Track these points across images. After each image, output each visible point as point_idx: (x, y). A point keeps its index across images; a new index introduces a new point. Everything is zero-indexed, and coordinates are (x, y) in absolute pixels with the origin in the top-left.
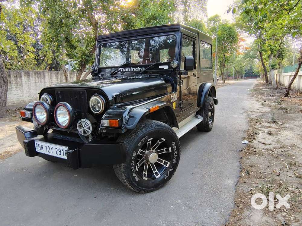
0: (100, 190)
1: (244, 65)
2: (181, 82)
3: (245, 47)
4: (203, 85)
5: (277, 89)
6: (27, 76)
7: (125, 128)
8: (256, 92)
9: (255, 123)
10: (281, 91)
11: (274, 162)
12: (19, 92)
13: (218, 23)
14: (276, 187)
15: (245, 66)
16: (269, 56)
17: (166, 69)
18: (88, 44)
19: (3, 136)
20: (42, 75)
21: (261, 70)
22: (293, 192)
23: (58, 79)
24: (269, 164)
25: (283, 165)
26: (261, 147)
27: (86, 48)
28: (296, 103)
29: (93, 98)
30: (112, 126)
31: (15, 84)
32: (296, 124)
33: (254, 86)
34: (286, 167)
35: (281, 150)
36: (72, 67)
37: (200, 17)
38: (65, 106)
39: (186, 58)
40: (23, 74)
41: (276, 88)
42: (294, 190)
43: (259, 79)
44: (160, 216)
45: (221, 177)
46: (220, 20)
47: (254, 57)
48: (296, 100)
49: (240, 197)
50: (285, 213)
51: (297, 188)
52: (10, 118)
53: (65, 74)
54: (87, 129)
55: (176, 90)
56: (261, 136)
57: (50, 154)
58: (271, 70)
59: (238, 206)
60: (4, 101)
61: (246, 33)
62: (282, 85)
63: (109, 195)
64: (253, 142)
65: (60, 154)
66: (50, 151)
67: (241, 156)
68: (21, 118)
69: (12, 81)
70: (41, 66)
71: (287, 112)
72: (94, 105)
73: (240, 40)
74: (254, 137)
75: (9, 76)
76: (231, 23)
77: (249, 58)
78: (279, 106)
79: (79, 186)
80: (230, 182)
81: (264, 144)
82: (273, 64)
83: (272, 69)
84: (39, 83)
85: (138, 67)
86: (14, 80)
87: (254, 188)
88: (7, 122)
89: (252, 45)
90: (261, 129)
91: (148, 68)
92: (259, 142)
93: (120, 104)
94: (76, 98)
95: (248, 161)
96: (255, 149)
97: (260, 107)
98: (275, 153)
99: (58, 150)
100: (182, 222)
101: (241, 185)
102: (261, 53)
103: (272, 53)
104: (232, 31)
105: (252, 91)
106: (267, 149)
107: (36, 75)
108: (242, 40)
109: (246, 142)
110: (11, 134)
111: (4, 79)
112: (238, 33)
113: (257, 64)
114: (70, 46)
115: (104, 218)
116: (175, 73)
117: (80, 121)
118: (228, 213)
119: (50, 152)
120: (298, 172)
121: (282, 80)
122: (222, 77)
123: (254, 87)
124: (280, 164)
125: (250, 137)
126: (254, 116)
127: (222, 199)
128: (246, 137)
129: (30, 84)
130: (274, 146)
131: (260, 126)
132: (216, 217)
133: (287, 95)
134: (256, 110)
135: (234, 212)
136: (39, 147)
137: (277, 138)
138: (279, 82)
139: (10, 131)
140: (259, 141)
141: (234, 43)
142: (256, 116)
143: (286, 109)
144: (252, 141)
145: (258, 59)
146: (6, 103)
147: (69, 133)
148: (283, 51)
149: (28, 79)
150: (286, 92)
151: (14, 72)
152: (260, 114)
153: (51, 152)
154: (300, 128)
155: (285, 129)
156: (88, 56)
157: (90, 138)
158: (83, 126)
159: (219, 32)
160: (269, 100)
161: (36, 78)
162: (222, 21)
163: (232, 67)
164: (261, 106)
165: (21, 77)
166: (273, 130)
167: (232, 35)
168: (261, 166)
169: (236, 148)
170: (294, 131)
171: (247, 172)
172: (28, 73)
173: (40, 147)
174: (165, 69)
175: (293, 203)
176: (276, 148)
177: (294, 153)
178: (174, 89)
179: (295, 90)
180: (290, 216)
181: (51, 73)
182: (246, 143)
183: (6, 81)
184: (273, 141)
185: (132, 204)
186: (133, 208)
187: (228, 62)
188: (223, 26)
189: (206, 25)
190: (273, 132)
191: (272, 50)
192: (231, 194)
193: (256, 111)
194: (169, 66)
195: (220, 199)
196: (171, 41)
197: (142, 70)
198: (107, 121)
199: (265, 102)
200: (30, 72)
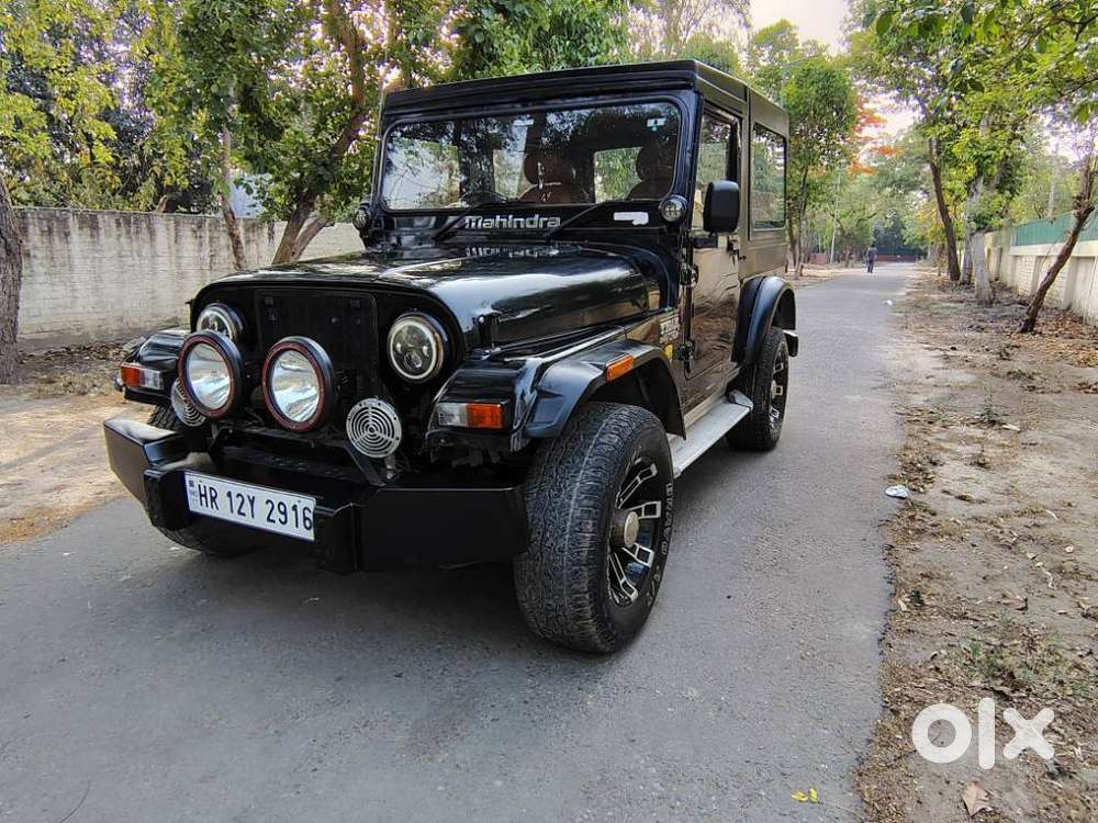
0: (413, 651)
1: (872, 213)
2: (693, 272)
3: (879, 145)
4: (756, 283)
5: (991, 303)
6: (87, 231)
7: (525, 435)
8: (918, 312)
9: (926, 424)
10: (1008, 311)
11: (1005, 562)
12: (61, 290)
13: (785, 53)
14: (1019, 649)
15: (877, 215)
16: (970, 183)
17: (640, 225)
18: (323, 121)
19: (17, 453)
20: (145, 231)
21: (935, 234)
22: (1077, 666)
23: (201, 244)
24: (986, 571)
25: (1036, 572)
26: (955, 509)
27: (315, 135)
28: (1064, 357)
29: (401, 326)
30: (480, 426)
31: (45, 262)
32: (1069, 432)
33: (909, 290)
34: (1045, 581)
35: (1023, 523)
36: (265, 204)
37: (721, 27)
38: (306, 352)
39: (711, 186)
40: (73, 223)
41: (987, 299)
42: (1079, 660)
43: (921, 265)
44: (633, 741)
45: (827, 613)
46: (795, 42)
47: (909, 185)
48: (1062, 344)
49: (900, 681)
50: (1055, 736)
51: (1090, 653)
52: (32, 386)
53: (230, 227)
54: (382, 436)
55: (674, 304)
56: (952, 473)
57: (246, 521)
58: (973, 234)
59: (896, 712)
60: (9, 323)
61: (888, 95)
62: (1009, 290)
63: (445, 670)
64: (925, 493)
65: (283, 520)
66: (246, 508)
67: (890, 542)
68: (121, 391)
69: (35, 248)
70: (137, 196)
71: (1034, 387)
72: (405, 350)
73: (863, 121)
74: (927, 474)
75: (24, 230)
76: (834, 54)
77: (890, 186)
78: (1005, 367)
79: (334, 635)
80: (862, 630)
81: (962, 498)
82: (984, 210)
83: (978, 229)
84: (132, 256)
85: (537, 216)
86: (39, 245)
87: (943, 651)
88: (21, 399)
89: (906, 139)
90: (947, 446)
91: (575, 220)
92: (945, 492)
93: (498, 350)
94: (333, 320)
95: (912, 559)
96: (933, 517)
97: (937, 369)
98: (1006, 531)
99: (276, 507)
100: (711, 762)
101: (897, 639)
102: (936, 171)
103: (980, 173)
104: (840, 84)
105: (902, 309)
106: (976, 519)
107: (123, 229)
108: (871, 119)
109: (900, 490)
110: (47, 444)
111: (9, 240)
112: (859, 94)
113: (919, 210)
114: (259, 124)
115: (441, 744)
116: (673, 239)
117: (357, 407)
118: (864, 734)
119: (244, 515)
120: (1086, 598)
121: (1009, 272)
122: (794, 255)
123: (908, 294)
124: (1024, 569)
125: (913, 476)
126: (918, 400)
127: (840, 688)
128: (898, 473)
129: (100, 261)
130: (997, 507)
131: (943, 436)
132: (823, 746)
133: (1029, 326)
134: (923, 378)
135: (882, 730)
136: (201, 496)
137: (1007, 481)
138: (996, 280)
139: (40, 435)
140: (946, 488)
141: (842, 128)
142: (928, 400)
143: (1030, 377)
144: (921, 490)
145: (925, 192)
146: (14, 329)
147: (313, 446)
148: (1018, 165)
149: (93, 242)
150: (1028, 317)
151: (41, 216)
152: (939, 392)
153: (248, 513)
154: (1083, 444)
155: (1032, 447)
156: (324, 165)
157: (389, 467)
158: (371, 423)
159: (789, 89)
160: (966, 342)
161: (123, 239)
162: (800, 47)
163: (826, 220)
164: (941, 366)
165: (67, 235)
166: (990, 450)
167: (836, 99)
168: (959, 577)
169: (867, 511)
170: (1062, 456)
171: (917, 598)
172: (94, 218)
173: (205, 496)
174: (635, 223)
175: (1079, 705)
176: (1006, 516)
177: (1068, 535)
178: (668, 299)
179: (1056, 308)
180: (1071, 747)
181: (177, 224)
182: (901, 495)
183: (14, 247)
184: (992, 490)
185: (532, 699)
186: (536, 714)
187: (815, 200)
188: (806, 67)
189: (743, 58)
190: (990, 458)
191: (981, 164)
192: (869, 671)
193: (925, 381)
194: (649, 215)
195: (832, 686)
196: (661, 122)
197: (549, 225)
198: (461, 410)
199: (954, 349)
200: (99, 216)
